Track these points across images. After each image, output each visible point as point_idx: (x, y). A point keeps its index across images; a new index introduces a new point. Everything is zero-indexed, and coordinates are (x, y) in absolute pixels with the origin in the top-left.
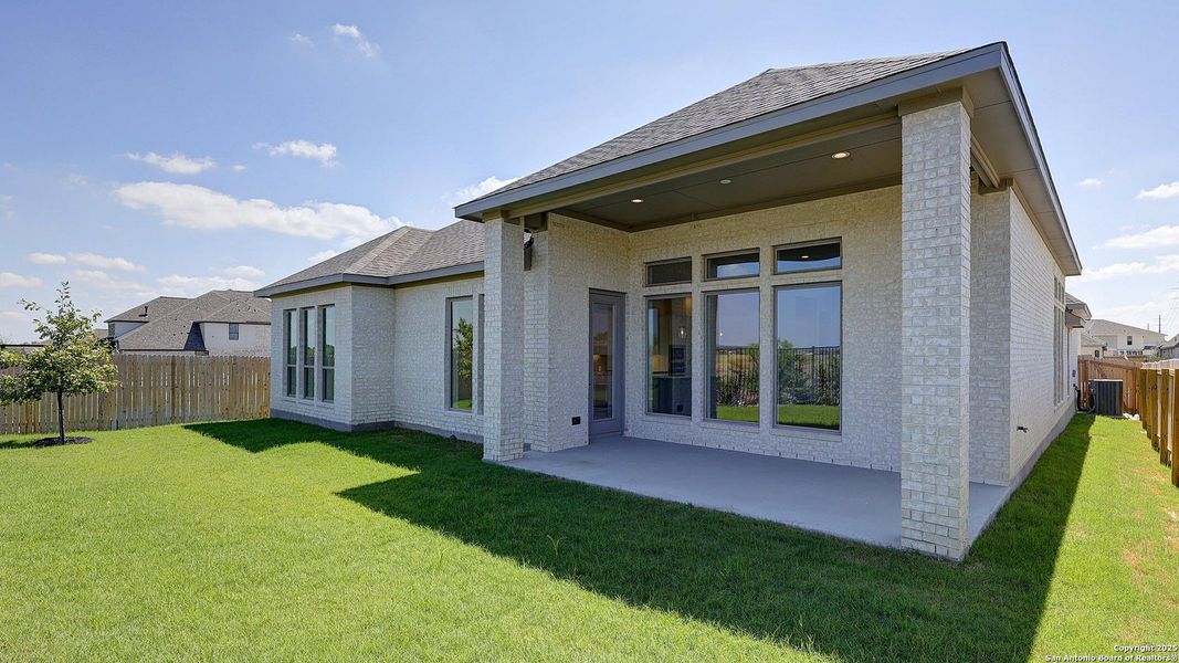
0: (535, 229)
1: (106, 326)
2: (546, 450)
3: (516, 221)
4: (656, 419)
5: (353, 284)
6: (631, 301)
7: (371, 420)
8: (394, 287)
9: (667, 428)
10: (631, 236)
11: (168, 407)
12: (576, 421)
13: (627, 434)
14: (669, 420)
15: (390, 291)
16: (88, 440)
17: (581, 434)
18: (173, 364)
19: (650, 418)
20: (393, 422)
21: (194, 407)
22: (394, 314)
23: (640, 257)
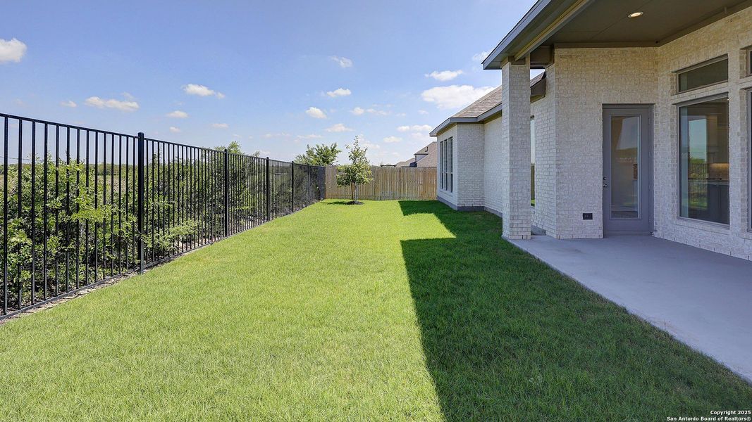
0: (546, 64)
1: (414, 157)
2: (555, 236)
3: (522, 61)
4: (690, 224)
5: (458, 123)
6: (659, 109)
7: (469, 204)
8: (483, 122)
9: (700, 234)
10: (659, 49)
11: (398, 192)
12: (588, 216)
13: (656, 235)
14: (701, 227)
15: (480, 125)
16: (361, 203)
17: (595, 228)
18: (400, 172)
19: (681, 223)
20: (483, 207)
21: (408, 192)
22: (484, 140)
23: (668, 67)
